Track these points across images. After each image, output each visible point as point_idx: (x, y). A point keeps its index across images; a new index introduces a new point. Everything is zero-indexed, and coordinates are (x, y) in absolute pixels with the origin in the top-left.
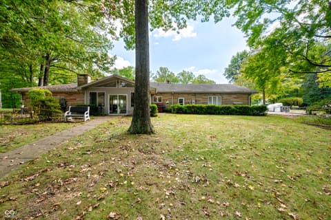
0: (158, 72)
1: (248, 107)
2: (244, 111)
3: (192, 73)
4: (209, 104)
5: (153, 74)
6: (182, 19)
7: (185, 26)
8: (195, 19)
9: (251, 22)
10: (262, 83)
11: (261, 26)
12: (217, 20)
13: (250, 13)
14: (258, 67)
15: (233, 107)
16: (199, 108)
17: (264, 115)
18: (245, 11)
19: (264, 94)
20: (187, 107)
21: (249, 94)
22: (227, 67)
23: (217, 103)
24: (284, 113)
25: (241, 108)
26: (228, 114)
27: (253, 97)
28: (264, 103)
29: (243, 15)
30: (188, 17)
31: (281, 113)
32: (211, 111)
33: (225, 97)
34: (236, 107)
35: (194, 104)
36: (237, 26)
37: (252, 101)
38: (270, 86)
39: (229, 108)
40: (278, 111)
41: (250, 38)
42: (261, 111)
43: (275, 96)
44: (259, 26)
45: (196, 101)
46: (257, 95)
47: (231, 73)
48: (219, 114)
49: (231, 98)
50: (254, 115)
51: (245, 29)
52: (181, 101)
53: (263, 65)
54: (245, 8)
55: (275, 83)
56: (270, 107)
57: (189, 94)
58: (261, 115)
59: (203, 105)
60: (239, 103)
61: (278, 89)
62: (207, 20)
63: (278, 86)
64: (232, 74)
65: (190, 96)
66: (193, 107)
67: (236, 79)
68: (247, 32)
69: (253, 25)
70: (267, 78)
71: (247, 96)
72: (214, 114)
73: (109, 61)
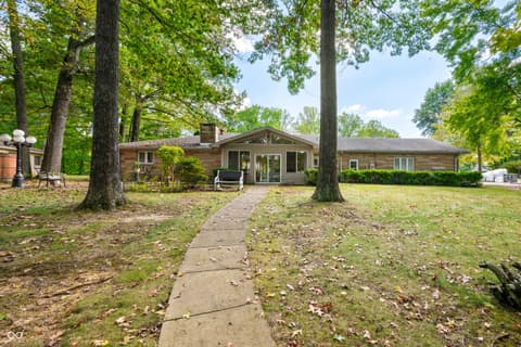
0: (301, 115)
1: (453, 174)
2: (448, 181)
3: (358, 118)
4: (395, 170)
5: (293, 118)
6: (364, 50)
7: (367, 59)
8: (381, 50)
9: (458, 45)
10: (475, 138)
11: (473, 51)
12: (412, 53)
13: (457, 32)
14: (469, 114)
15: (431, 174)
16: (381, 175)
17: (477, 186)
18: (450, 28)
19: (480, 155)
20: (365, 173)
21: (456, 155)
22: (419, 108)
23: (407, 168)
24: (508, 184)
25: (444, 175)
26: (424, 184)
27: (463, 159)
28: (480, 169)
29: (447, 34)
30: (372, 47)
31: (503, 184)
32: (400, 179)
33: (420, 159)
34: (436, 174)
35: (374, 170)
36: (438, 51)
37: (461, 165)
38: (487, 142)
39: (427, 175)
40: (500, 181)
41: (457, 69)
42: (473, 180)
43: (497, 158)
44: (470, 51)
45: (376, 165)
46: (468, 155)
47: (425, 119)
48: (412, 184)
49: (428, 160)
50: (463, 186)
51: (450, 55)
52: (353, 165)
53: (476, 112)
54: (450, 24)
55: (495, 139)
56: (488, 174)
57: (364, 153)
58: (474, 186)
59: (389, 171)
60: (440, 168)
61: (500, 147)
62: (399, 52)
63: (500, 142)
64: (428, 119)
65: (367, 158)
66: (374, 173)
67: (434, 129)
68: (452, 59)
69: (461, 49)
70: (483, 131)
71: (452, 157)
72: (404, 184)
73: (235, 99)
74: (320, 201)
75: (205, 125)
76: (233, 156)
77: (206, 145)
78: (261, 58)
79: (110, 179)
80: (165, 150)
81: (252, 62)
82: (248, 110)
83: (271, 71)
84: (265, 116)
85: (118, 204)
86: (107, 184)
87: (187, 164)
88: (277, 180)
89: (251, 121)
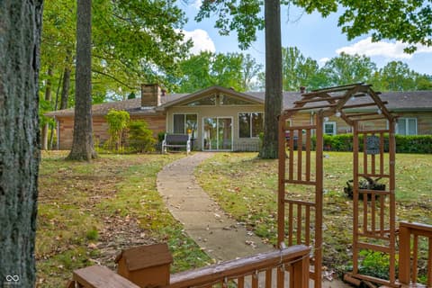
23: (406, 132)
33: (425, 119)
52: (329, 130)
73: (178, 50)
74: (263, 158)
75: (147, 86)
76: (179, 120)
77: (150, 109)
78: (208, 16)
79: (87, 137)
80: (113, 115)
81: (199, 20)
82: (194, 59)
83: (219, 25)
84: (218, 67)
85: (93, 158)
86: (85, 140)
87: (136, 127)
88: (228, 147)
89: (198, 75)
